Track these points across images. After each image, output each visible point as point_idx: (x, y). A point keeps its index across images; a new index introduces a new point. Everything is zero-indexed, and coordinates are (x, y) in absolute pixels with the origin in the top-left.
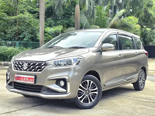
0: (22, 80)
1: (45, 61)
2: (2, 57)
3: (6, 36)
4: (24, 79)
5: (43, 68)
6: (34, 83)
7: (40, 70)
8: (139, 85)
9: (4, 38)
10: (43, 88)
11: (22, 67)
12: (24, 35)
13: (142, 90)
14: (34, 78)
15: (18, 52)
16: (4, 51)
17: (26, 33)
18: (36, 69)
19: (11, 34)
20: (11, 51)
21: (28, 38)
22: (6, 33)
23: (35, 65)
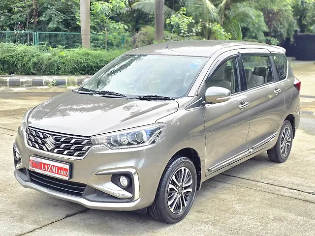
0: (45, 171)
1: (89, 137)
2: (6, 66)
3: (12, 18)
4: (48, 168)
5: (86, 151)
6: (68, 178)
7: (79, 153)
8: (280, 152)
9: (8, 21)
10: (86, 189)
11: (43, 144)
12: (50, 16)
13: (284, 161)
14: (68, 168)
15: (37, 55)
16: (10, 54)
17: (53, 12)
18: (72, 150)
19: (21, 13)
20: (24, 54)
21: (57, 21)
22: (12, 11)
23: (69, 142)
